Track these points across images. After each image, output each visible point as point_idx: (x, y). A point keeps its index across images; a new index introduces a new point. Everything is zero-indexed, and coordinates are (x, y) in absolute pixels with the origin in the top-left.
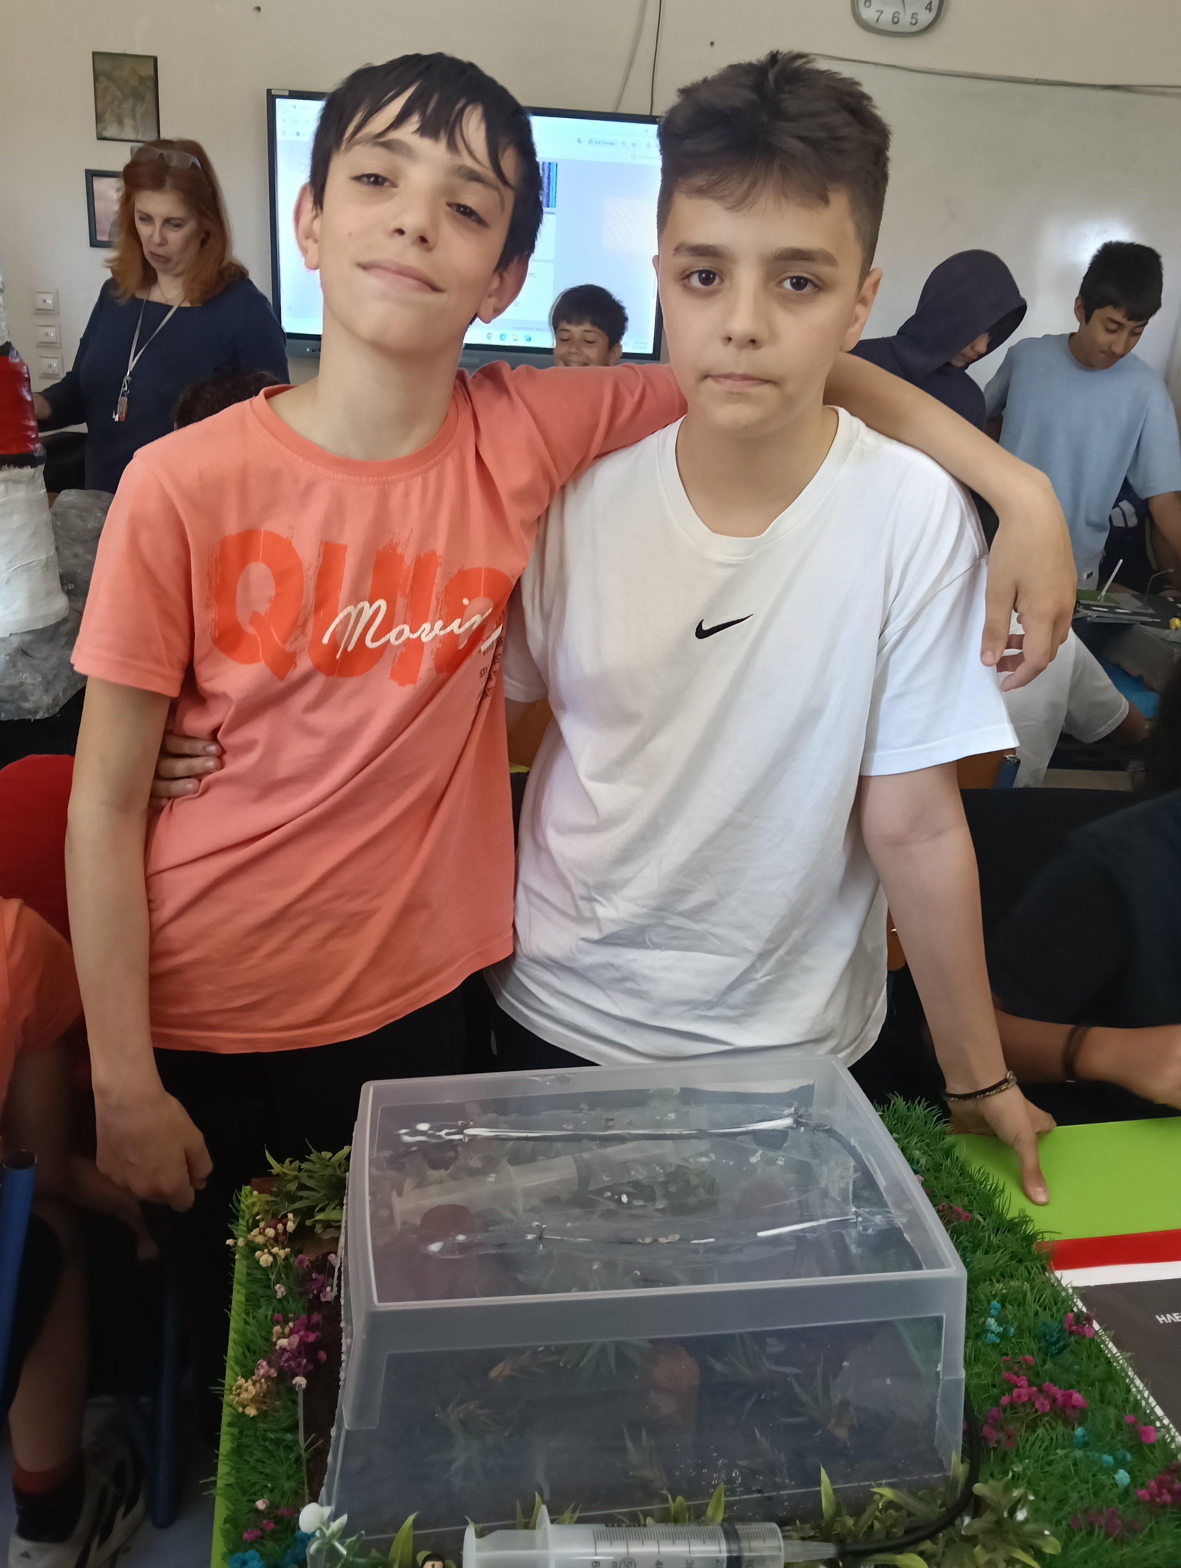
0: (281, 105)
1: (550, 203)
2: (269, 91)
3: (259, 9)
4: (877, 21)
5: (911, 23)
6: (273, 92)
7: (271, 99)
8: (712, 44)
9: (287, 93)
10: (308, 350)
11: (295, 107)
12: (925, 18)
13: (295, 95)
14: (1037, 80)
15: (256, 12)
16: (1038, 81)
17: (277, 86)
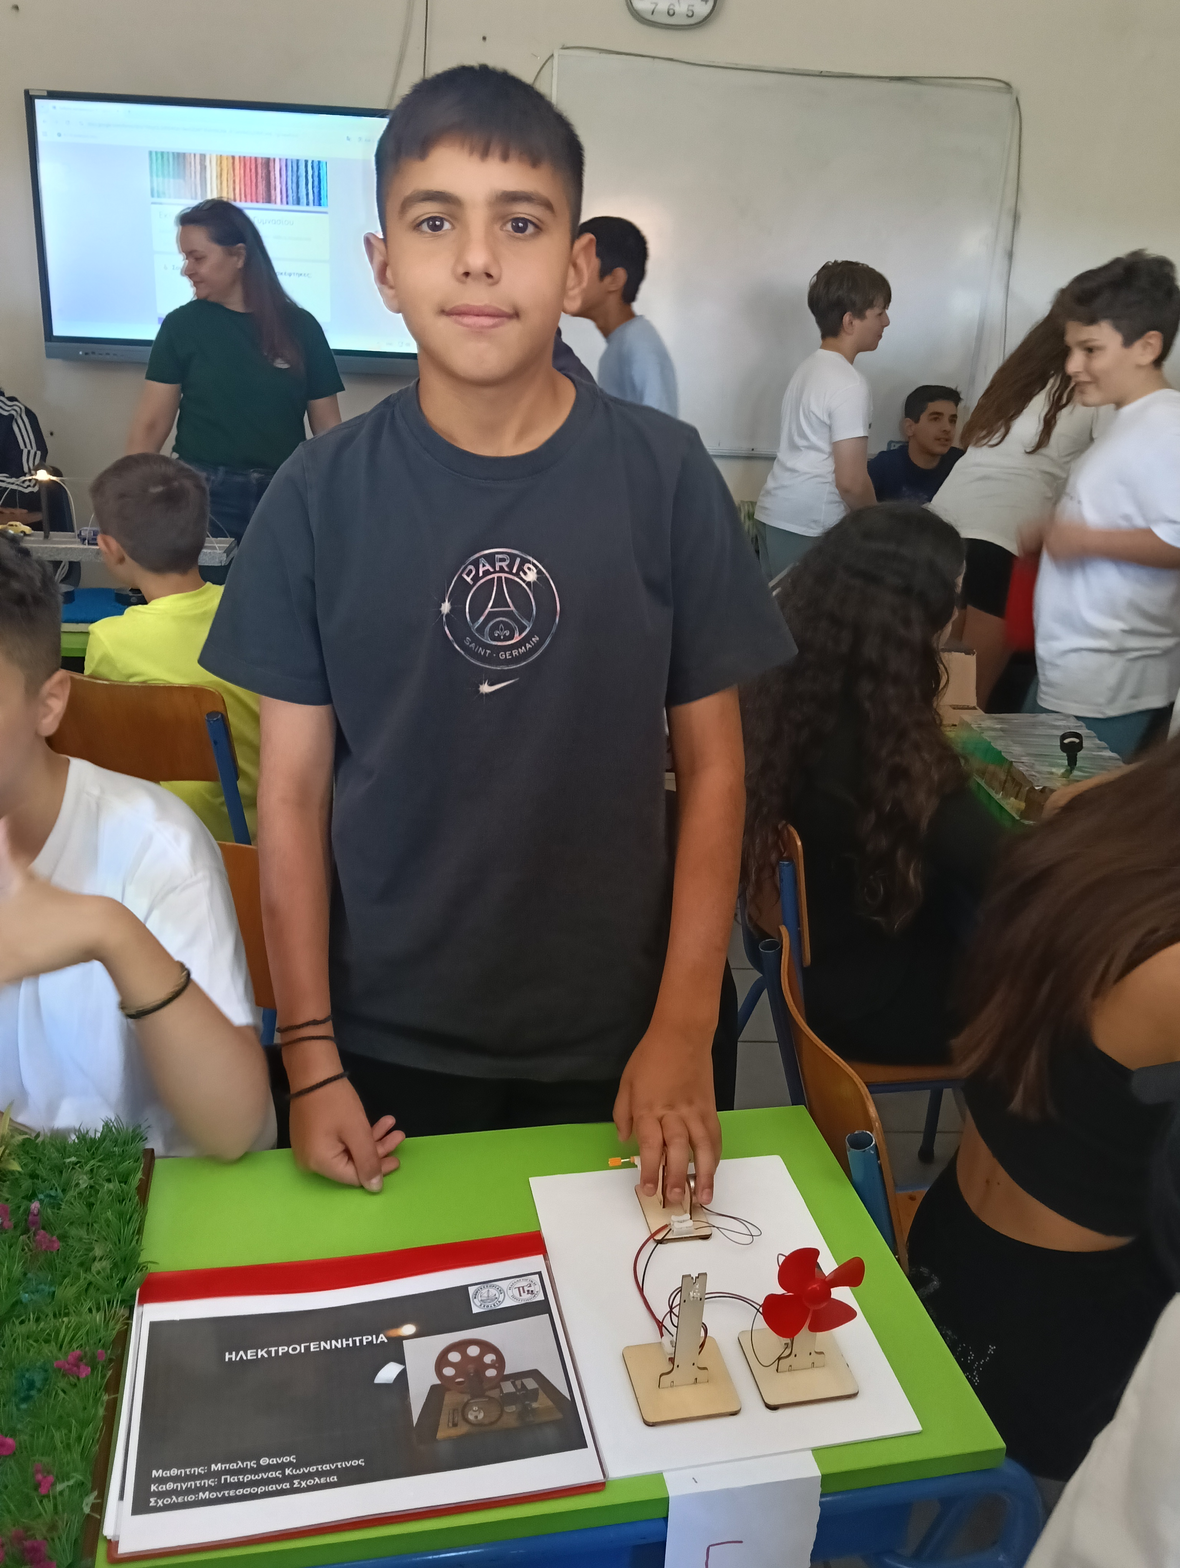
0: (42, 106)
1: (322, 202)
2: (27, 92)
3: (16, 8)
4: (653, 13)
5: (687, 16)
6: (31, 93)
7: (30, 100)
8: (484, 38)
9: (45, 94)
10: (81, 353)
11: (54, 107)
12: (703, 10)
13: (53, 95)
14: (822, 72)
15: (14, 11)
16: (823, 74)
17: (37, 85)
